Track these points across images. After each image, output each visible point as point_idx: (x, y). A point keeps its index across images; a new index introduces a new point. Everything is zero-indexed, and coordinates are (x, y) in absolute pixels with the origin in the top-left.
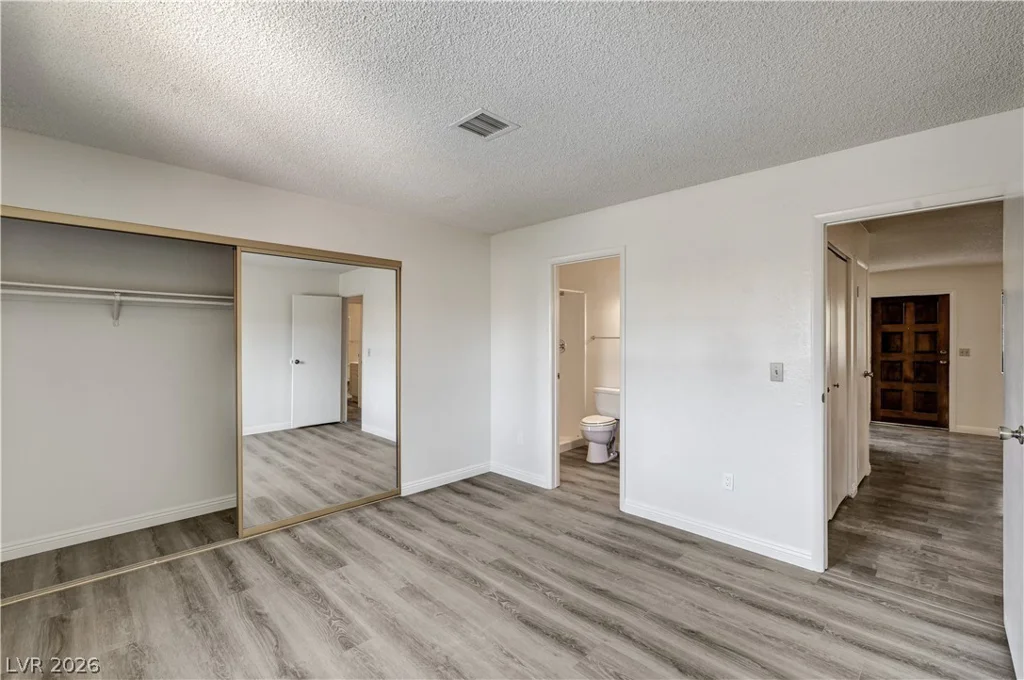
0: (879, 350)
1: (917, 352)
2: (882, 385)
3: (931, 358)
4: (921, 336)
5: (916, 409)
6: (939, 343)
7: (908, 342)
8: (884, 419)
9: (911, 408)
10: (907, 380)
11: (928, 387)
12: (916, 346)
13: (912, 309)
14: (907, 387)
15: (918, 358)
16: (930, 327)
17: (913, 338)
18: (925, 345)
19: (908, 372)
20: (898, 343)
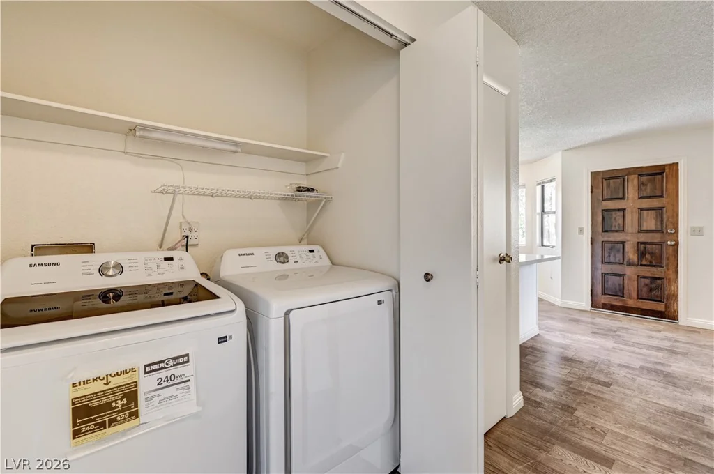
0: (600, 229)
1: (641, 231)
2: (602, 268)
3: (657, 237)
4: (645, 212)
5: (640, 298)
6: (666, 219)
7: (631, 219)
8: (605, 306)
9: (635, 295)
10: (630, 264)
11: (655, 271)
12: (640, 225)
13: (635, 181)
14: (629, 271)
15: (644, 238)
16: (655, 203)
17: (636, 216)
18: (650, 222)
19: (632, 255)
20: (620, 221)
